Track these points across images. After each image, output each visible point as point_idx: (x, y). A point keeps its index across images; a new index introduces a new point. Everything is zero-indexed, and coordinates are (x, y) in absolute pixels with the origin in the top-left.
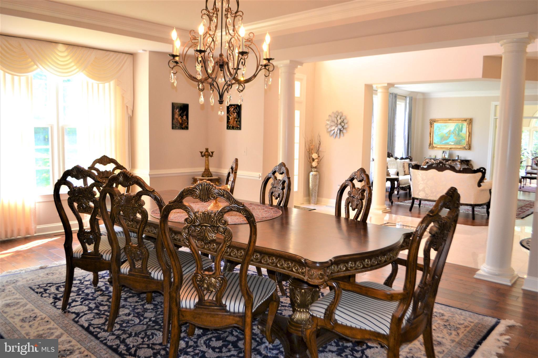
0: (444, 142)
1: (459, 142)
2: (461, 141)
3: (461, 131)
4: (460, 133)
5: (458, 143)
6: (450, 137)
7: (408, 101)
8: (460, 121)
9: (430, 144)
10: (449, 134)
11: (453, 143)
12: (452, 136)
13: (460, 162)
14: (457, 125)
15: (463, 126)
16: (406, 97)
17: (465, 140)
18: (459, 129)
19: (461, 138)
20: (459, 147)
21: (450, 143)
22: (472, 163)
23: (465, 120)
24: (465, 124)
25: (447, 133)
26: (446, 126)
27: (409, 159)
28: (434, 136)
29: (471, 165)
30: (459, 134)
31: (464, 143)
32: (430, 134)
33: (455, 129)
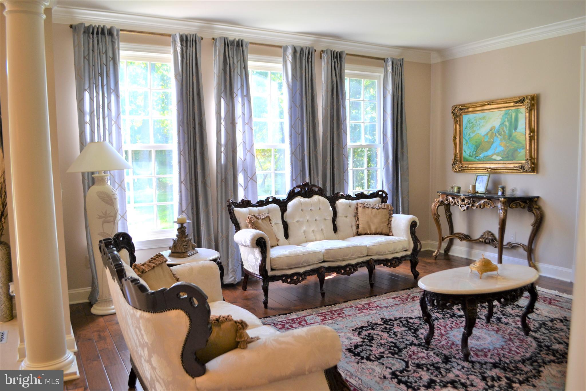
0: (481, 156)
1: (512, 156)
2: (515, 150)
3: (516, 129)
4: (514, 134)
5: (509, 156)
6: (493, 143)
7: (390, 69)
8: (512, 104)
9: (455, 160)
10: (492, 136)
11: (499, 158)
12: (498, 140)
13: (504, 203)
14: (505, 114)
15: (520, 116)
16: (383, 59)
17: (523, 149)
18: (511, 124)
19: (516, 145)
20: (512, 166)
21: (494, 157)
22: (541, 204)
23: (522, 101)
24: (523, 110)
25: (487, 134)
26: (484, 118)
27: (381, 196)
28: (464, 142)
29: (539, 208)
30: (510, 136)
31: (522, 156)
32: (455, 138)
33: (503, 124)
